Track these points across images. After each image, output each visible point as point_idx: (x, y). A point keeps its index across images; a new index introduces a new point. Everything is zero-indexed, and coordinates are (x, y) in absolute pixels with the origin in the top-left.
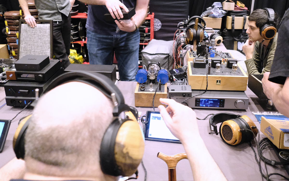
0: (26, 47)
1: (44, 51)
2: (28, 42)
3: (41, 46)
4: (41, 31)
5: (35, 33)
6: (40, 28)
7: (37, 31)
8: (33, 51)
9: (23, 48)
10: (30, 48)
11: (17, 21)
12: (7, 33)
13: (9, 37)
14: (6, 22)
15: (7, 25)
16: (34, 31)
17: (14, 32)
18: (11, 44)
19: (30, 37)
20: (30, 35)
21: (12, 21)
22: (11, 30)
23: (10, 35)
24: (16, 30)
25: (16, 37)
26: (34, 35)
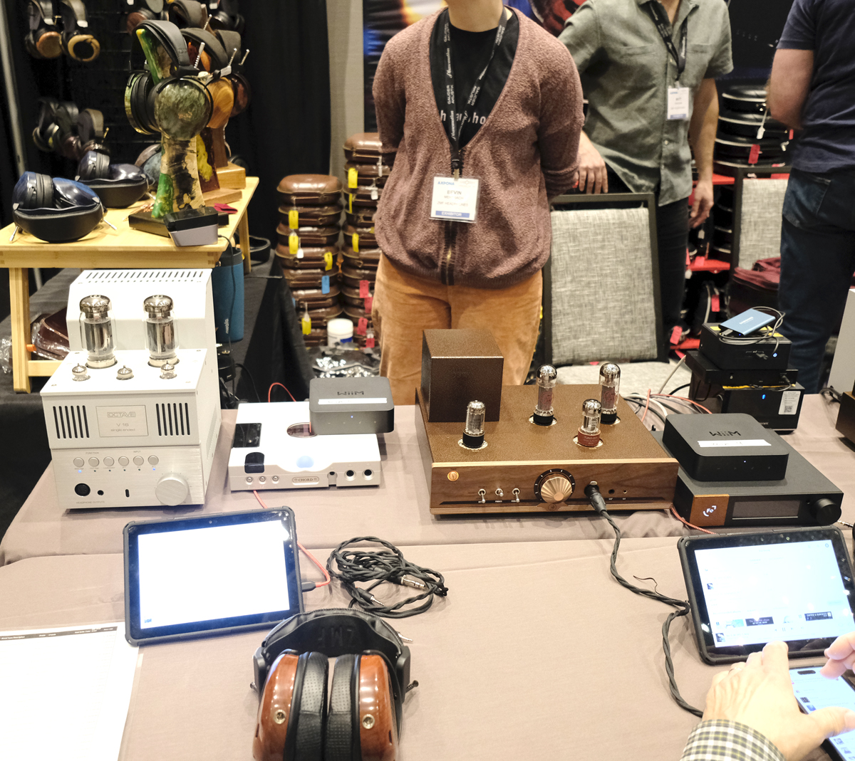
0: (578, 293)
1: (639, 305)
2: (581, 276)
4: (624, 233)
5: (603, 241)
6: (621, 223)
7: (609, 236)
8: (600, 306)
9: (566, 299)
10: (591, 298)
11: (329, 211)
12: (292, 255)
13: (295, 269)
14: (293, 215)
15: (296, 227)
16: (600, 237)
17: (316, 250)
18: (301, 293)
19: (589, 256)
20: (586, 249)
21: (316, 210)
22: (309, 242)
23: (300, 260)
24: (324, 242)
25: (323, 268)
26: (603, 247)
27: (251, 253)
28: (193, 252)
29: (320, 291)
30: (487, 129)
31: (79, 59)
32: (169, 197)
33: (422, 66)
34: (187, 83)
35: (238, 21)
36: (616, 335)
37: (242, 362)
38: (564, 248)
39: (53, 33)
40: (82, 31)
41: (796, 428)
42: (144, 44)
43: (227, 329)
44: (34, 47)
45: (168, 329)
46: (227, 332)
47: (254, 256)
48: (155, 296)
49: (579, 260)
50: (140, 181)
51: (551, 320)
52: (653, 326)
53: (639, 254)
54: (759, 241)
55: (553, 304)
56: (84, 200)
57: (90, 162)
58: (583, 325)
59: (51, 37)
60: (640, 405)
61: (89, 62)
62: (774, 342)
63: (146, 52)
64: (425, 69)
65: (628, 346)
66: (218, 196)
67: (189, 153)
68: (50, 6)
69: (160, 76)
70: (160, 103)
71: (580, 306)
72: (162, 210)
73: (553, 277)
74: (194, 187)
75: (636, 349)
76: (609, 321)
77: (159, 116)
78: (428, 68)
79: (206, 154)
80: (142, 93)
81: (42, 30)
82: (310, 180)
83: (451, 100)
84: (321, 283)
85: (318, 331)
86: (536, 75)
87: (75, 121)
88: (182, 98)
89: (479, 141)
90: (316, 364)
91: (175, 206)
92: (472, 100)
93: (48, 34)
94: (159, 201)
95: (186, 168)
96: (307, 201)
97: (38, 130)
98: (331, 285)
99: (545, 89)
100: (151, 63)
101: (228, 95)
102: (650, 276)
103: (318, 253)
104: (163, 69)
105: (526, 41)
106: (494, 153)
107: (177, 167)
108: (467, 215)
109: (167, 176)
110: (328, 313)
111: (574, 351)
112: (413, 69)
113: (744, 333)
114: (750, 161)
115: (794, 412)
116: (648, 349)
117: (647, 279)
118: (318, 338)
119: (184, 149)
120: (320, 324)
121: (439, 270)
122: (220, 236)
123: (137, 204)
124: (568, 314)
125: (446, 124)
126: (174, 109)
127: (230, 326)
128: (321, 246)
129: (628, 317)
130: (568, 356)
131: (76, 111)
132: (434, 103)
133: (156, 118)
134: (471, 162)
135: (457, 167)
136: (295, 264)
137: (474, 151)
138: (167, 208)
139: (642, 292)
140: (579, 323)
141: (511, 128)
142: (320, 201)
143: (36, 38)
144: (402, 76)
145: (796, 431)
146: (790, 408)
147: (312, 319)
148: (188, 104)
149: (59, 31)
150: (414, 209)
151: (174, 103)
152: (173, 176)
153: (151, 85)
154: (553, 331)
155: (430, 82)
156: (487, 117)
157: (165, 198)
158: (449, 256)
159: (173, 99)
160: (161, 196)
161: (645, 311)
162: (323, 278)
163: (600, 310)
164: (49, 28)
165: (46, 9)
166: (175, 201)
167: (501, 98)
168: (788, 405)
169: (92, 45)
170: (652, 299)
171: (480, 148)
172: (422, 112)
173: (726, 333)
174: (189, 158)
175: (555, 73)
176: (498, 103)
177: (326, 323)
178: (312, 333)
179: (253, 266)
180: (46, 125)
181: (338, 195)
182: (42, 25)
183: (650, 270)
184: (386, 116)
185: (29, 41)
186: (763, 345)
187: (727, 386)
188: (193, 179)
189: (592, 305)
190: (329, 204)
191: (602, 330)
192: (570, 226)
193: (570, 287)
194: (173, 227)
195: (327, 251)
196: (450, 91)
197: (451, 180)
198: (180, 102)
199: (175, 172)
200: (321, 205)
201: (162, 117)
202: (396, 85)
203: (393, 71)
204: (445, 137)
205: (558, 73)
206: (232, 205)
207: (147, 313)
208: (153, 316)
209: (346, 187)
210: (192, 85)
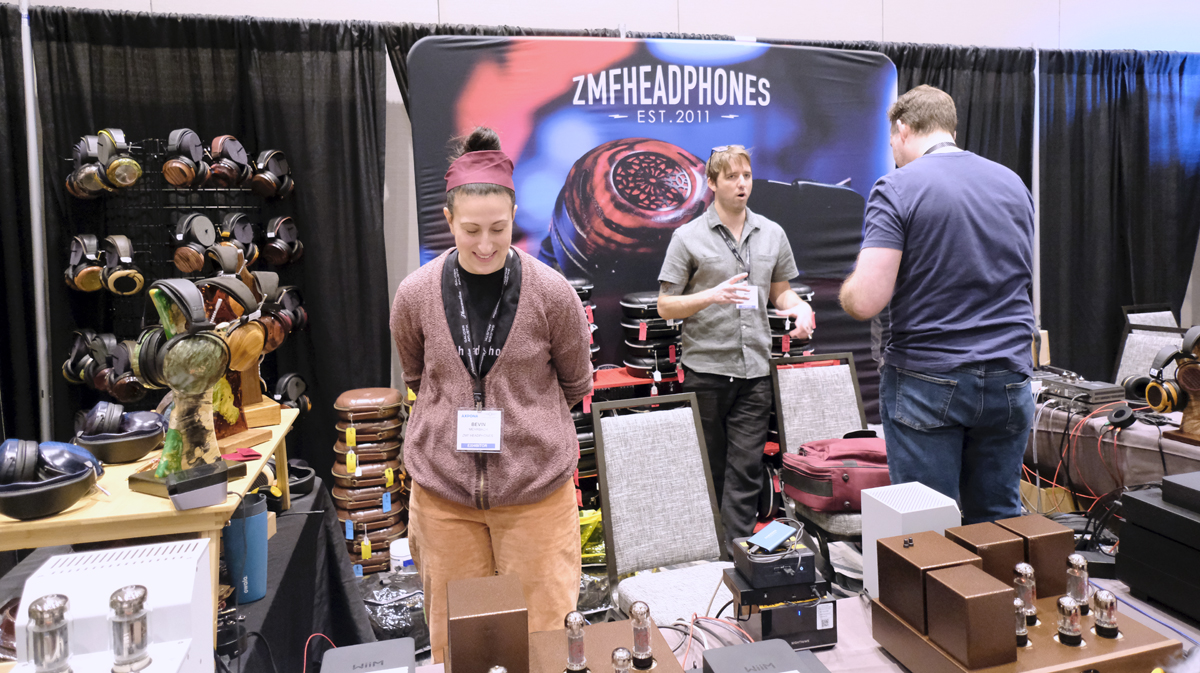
0: (634, 496)
1: (696, 504)
2: (637, 480)
3: (683, 488)
4: (672, 433)
5: (653, 442)
6: (668, 424)
7: (658, 437)
8: (659, 507)
9: (624, 505)
10: (649, 500)
11: (389, 425)
12: (350, 474)
13: (353, 489)
14: (351, 433)
15: (354, 444)
16: (650, 440)
17: (375, 466)
18: (361, 514)
19: (641, 459)
20: (639, 452)
21: (374, 426)
22: (368, 459)
23: (359, 479)
24: (385, 458)
25: (383, 486)
26: (653, 449)
27: (291, 487)
28: (198, 515)
29: (380, 510)
30: (502, 360)
31: (119, 293)
32: (177, 453)
33: (436, 306)
34: (201, 337)
35: (296, 246)
36: (677, 537)
37: (258, 629)
38: (617, 453)
39: (96, 268)
40: (125, 266)
41: (836, 641)
42: (158, 304)
43: (246, 587)
44: (73, 281)
45: (137, 627)
46: (246, 591)
47: (293, 490)
48: (126, 588)
49: (633, 463)
50: (156, 430)
51: (611, 528)
52: (712, 524)
53: (689, 452)
54: (800, 425)
55: (612, 511)
56: (76, 466)
57: (99, 414)
58: (644, 529)
59: (93, 272)
60: (686, 634)
61: (130, 296)
62: (797, 555)
63: (159, 310)
64: (439, 309)
65: (690, 547)
66: (243, 440)
67: (203, 405)
68: (94, 242)
69: (173, 332)
70: (169, 359)
71: (639, 510)
72: (167, 468)
73: (609, 483)
74: (208, 439)
75: (699, 548)
76: (668, 523)
77: (168, 373)
78: (441, 308)
79: (232, 396)
80: (152, 349)
81: (84, 265)
82: (368, 395)
83: (467, 339)
84: (381, 501)
85: (380, 553)
86: (541, 306)
87: (111, 353)
88: (195, 353)
89: (496, 371)
90: (373, 597)
91: (184, 461)
92: (488, 337)
93: (90, 269)
94: (165, 459)
95: (199, 421)
96: (367, 417)
97: (69, 363)
98: (393, 502)
99: (551, 318)
100: (165, 320)
101: (257, 338)
102: (702, 473)
103: (378, 469)
104: (177, 325)
105: (529, 277)
106: (512, 382)
107: (188, 421)
108: (493, 446)
109: (177, 431)
110: (391, 534)
111: (637, 559)
112: (427, 308)
113: (770, 549)
114: (783, 350)
115: (831, 626)
116: (711, 548)
117: (699, 476)
118: (380, 563)
119: (197, 401)
120: (381, 547)
121: (473, 499)
122: (231, 493)
123: (151, 454)
124: (627, 520)
125: (465, 359)
126: (186, 365)
127: (248, 585)
128: (381, 461)
129: (686, 517)
130: (633, 563)
131: (114, 341)
132: (450, 339)
133: (165, 374)
134: (492, 391)
135: (480, 400)
136: (354, 484)
137: (494, 381)
138: (174, 465)
139: (696, 490)
140: (640, 528)
141: (525, 356)
142: (379, 416)
143: (75, 273)
144: (418, 315)
145: (837, 645)
146: (827, 622)
147: (372, 542)
148: (201, 358)
149: (102, 266)
150: (442, 437)
151: (185, 360)
152: (183, 431)
153: (163, 340)
154: (615, 540)
155: (445, 321)
156: (501, 349)
157: (172, 456)
158: (482, 483)
159: (185, 355)
160: (167, 453)
161: (702, 508)
162: (384, 495)
163: (659, 512)
164: (91, 263)
165: (89, 245)
166: (185, 457)
167: (513, 330)
168: (824, 618)
169: (135, 279)
170: (707, 495)
171: (498, 378)
172: (440, 348)
173: (754, 549)
174: (204, 410)
175: (557, 304)
176: (510, 335)
177: (388, 544)
178: (373, 557)
179: (292, 500)
180: (80, 356)
181: (398, 408)
182: (84, 260)
183: (702, 467)
184: (406, 348)
185: (68, 276)
186: (788, 559)
187: (763, 605)
188: (208, 431)
189: (649, 508)
190: (388, 419)
191: (663, 533)
192: (621, 431)
193: (626, 492)
194: (173, 491)
195: (387, 467)
196: (465, 330)
197: (475, 412)
198: (192, 357)
199: (186, 426)
200: (381, 420)
201: (171, 373)
202: (413, 324)
203: (408, 311)
204: (464, 370)
205: (561, 302)
206: (257, 449)
207: (113, 611)
208: (121, 613)
209: (406, 400)
210: (207, 339)
